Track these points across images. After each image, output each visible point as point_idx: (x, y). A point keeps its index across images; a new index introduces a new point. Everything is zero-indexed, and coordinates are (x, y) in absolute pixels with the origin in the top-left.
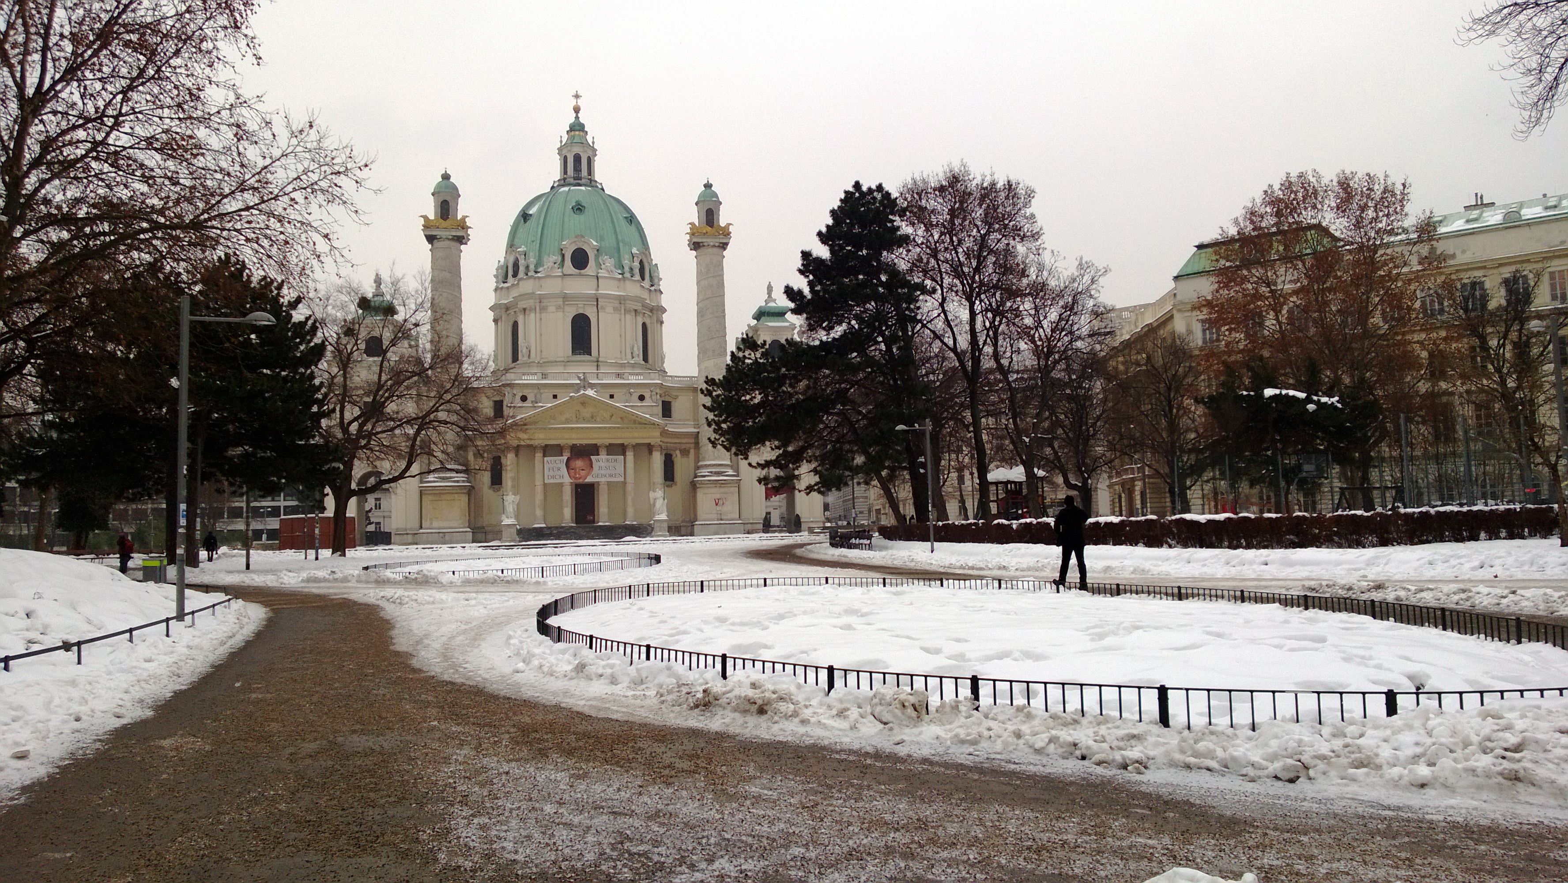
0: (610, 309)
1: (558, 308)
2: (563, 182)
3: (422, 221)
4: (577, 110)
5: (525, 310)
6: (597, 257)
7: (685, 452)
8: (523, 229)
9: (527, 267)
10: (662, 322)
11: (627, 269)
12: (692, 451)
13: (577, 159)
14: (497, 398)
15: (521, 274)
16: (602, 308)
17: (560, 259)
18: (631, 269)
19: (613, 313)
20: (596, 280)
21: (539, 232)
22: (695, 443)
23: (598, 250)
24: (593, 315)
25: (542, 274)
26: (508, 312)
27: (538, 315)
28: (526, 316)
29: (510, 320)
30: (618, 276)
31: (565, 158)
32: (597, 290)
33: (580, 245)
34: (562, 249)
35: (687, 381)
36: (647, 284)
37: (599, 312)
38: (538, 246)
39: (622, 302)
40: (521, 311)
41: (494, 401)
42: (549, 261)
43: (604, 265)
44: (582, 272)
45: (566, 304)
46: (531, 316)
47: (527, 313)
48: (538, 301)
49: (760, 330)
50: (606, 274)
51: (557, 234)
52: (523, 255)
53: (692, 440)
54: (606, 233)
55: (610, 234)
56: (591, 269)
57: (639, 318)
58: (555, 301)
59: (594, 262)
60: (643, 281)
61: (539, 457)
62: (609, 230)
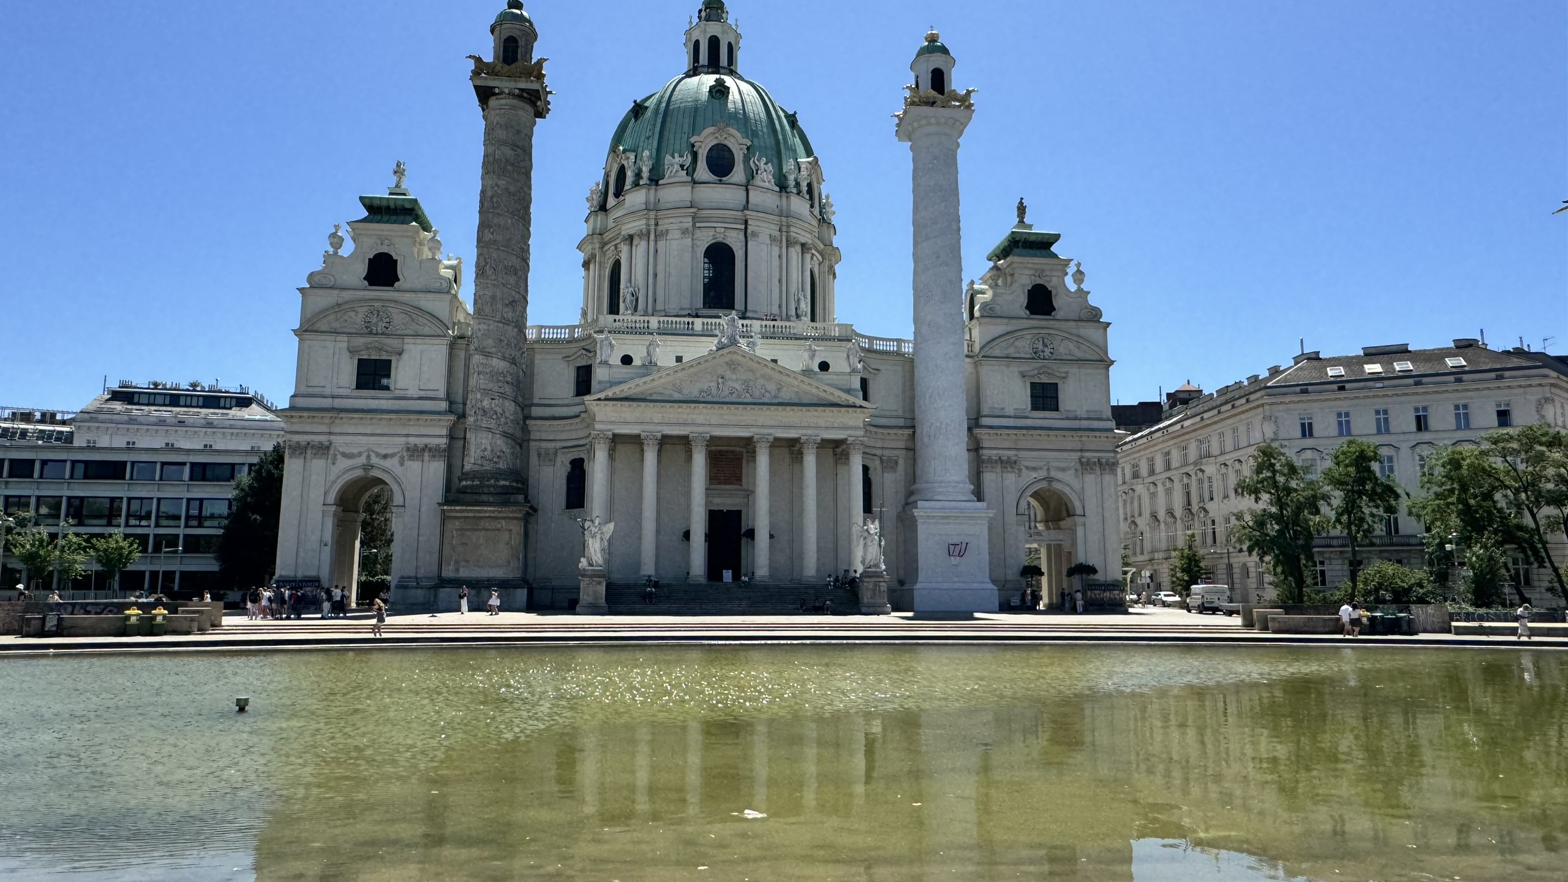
0: (764, 238)
1: (685, 232)
2: (695, 71)
3: (471, 65)
5: (631, 238)
6: (747, 159)
7: (889, 464)
8: (634, 127)
9: (638, 175)
10: (834, 274)
11: (791, 178)
12: (901, 462)
13: (714, 42)
14: (583, 363)
15: (628, 186)
16: (754, 234)
17: (687, 159)
18: (798, 184)
19: (769, 242)
20: (745, 193)
21: (658, 125)
22: (907, 449)
23: (748, 148)
24: (739, 244)
25: (661, 182)
26: (606, 244)
27: (652, 243)
28: (634, 247)
29: (607, 257)
30: (777, 189)
31: (697, 44)
32: (746, 208)
33: (721, 140)
34: (693, 146)
35: (892, 347)
36: (816, 211)
37: (749, 239)
38: (655, 144)
39: (784, 229)
40: (624, 240)
41: (579, 368)
42: (673, 163)
43: (757, 171)
44: (724, 179)
45: (698, 225)
46: (641, 247)
47: (635, 243)
48: (652, 222)
49: (1015, 265)
50: (762, 184)
51: (686, 126)
52: (632, 156)
53: (902, 444)
54: (759, 128)
55: (765, 130)
56: (738, 174)
57: (808, 256)
58: (679, 220)
59: (742, 166)
60: (812, 206)
61: (650, 457)
62: (764, 124)
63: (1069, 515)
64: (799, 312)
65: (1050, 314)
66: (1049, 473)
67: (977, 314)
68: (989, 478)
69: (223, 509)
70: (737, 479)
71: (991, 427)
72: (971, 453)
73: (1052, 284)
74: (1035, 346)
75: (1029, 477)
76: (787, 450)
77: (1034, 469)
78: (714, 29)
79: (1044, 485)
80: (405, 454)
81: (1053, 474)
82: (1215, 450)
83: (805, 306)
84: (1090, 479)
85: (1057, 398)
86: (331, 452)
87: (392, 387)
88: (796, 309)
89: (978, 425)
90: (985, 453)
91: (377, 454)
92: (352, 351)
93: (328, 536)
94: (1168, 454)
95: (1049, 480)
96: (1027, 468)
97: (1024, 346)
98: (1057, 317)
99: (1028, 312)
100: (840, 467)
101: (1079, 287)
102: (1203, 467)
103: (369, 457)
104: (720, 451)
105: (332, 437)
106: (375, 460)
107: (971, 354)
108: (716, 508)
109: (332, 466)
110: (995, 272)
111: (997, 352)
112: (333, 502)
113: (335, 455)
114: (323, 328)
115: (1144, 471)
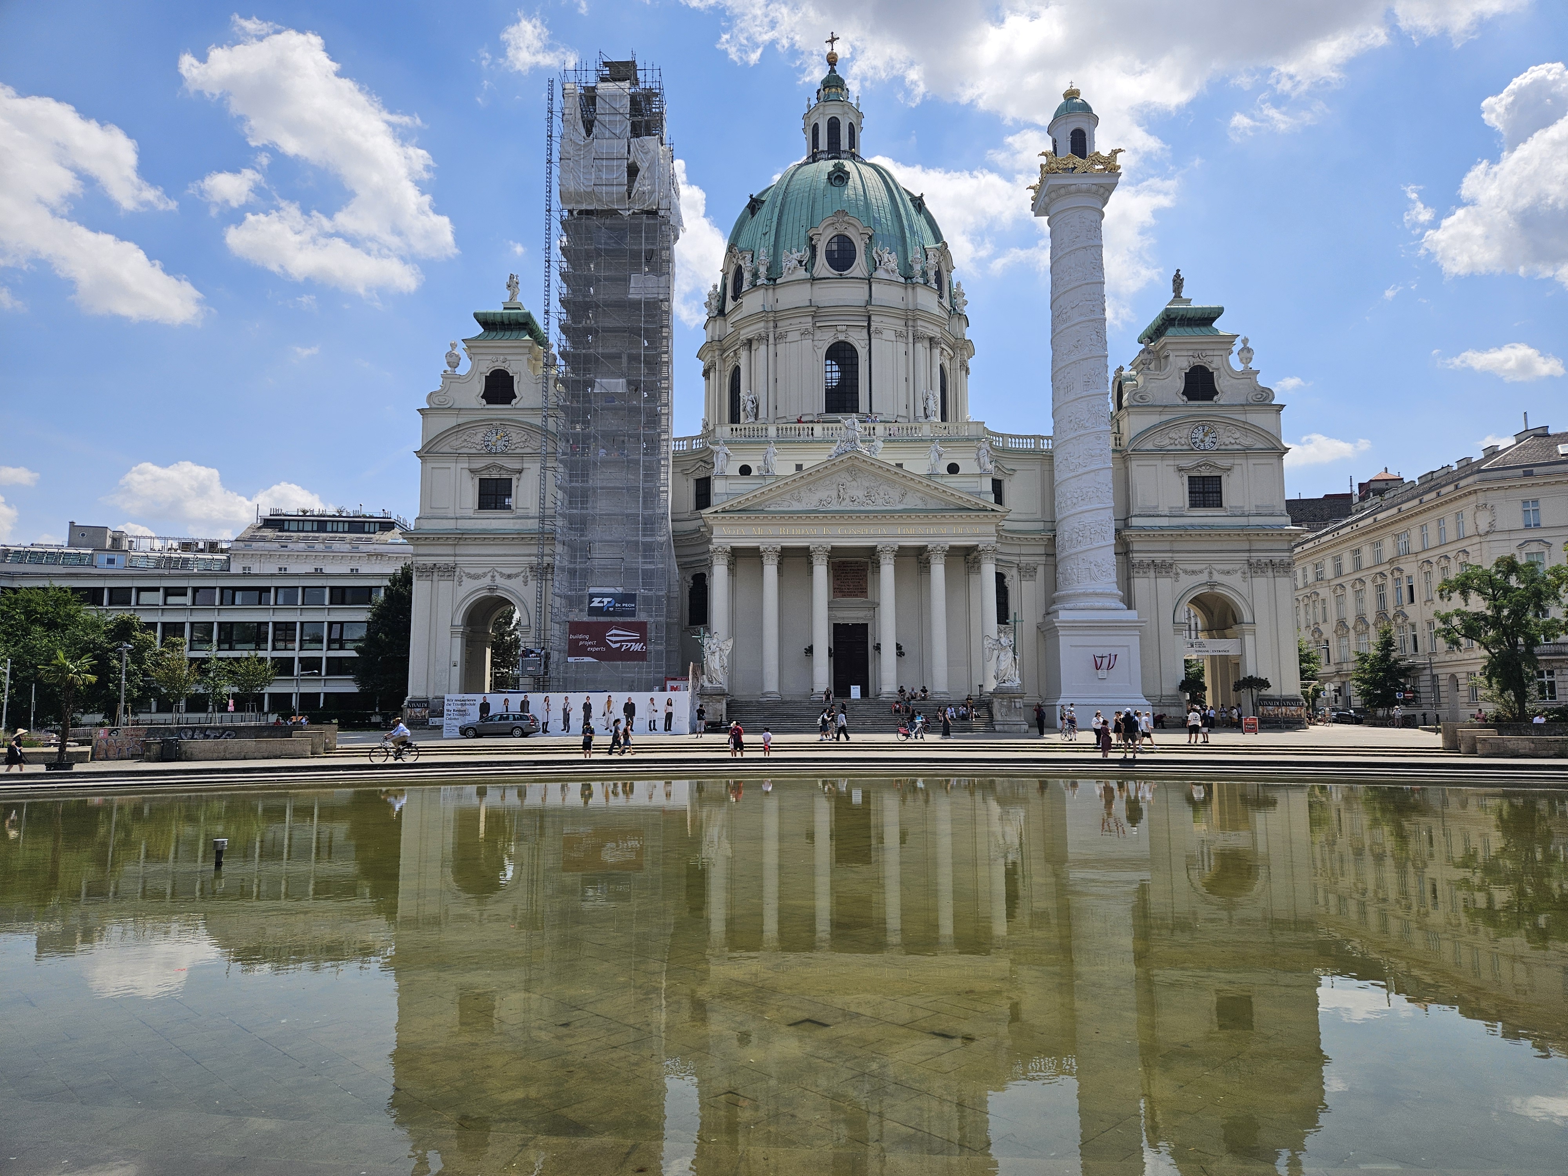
0: (889, 335)
1: (805, 333)
2: (814, 158)
4: (832, 60)
5: (750, 342)
6: (868, 248)
7: (1027, 572)
8: (751, 224)
9: (755, 275)
10: (967, 370)
11: (917, 268)
12: (1041, 570)
13: (834, 125)
14: (701, 475)
15: (745, 287)
16: (879, 332)
17: (806, 254)
18: (924, 274)
19: (894, 339)
20: (868, 286)
21: (775, 219)
22: (1047, 555)
23: (870, 238)
24: (863, 343)
25: (778, 281)
26: (725, 351)
27: (771, 347)
28: (753, 352)
29: (727, 364)
30: (902, 280)
31: (816, 129)
32: (869, 302)
33: (841, 229)
34: (811, 239)
35: (1030, 445)
36: (946, 303)
37: (873, 335)
38: (773, 239)
39: (910, 323)
40: (745, 344)
41: (697, 480)
42: (790, 259)
43: (880, 262)
44: (845, 273)
45: (818, 325)
46: (761, 351)
47: (754, 347)
48: (771, 324)
49: (1169, 347)
50: (885, 276)
51: (804, 217)
52: (749, 256)
53: (1041, 550)
54: (882, 215)
55: (889, 216)
56: (859, 268)
57: (937, 352)
58: (799, 320)
59: (864, 257)
60: (941, 297)
61: (770, 571)
62: (887, 210)
63: (1236, 623)
64: (929, 412)
65: (1212, 400)
66: (1211, 577)
67: (1125, 403)
68: (1141, 584)
69: (362, 633)
70: (862, 591)
71: (1143, 528)
72: (1120, 557)
73: (1213, 365)
74: (1194, 436)
75: (1187, 581)
76: (914, 560)
77: (1193, 572)
78: (833, 110)
79: (1205, 590)
80: (528, 574)
81: (1217, 577)
82: (1415, 546)
83: (935, 406)
84: (1261, 583)
85: (1220, 492)
86: (457, 573)
87: (513, 507)
88: (925, 409)
89: (1127, 526)
90: (1137, 557)
91: (502, 575)
92: (472, 471)
93: (457, 656)
94: (1358, 551)
95: (1213, 585)
96: (1186, 572)
97: (1180, 436)
98: (1221, 402)
99: (1185, 398)
100: (973, 577)
101: (1246, 367)
102: (1401, 566)
103: (493, 577)
104: (844, 562)
105: (457, 558)
106: (500, 581)
107: (1119, 448)
108: (841, 622)
109: (459, 588)
110: (1145, 356)
111: (1149, 446)
112: (460, 623)
113: (461, 578)
114: (444, 450)
115: (1329, 573)
